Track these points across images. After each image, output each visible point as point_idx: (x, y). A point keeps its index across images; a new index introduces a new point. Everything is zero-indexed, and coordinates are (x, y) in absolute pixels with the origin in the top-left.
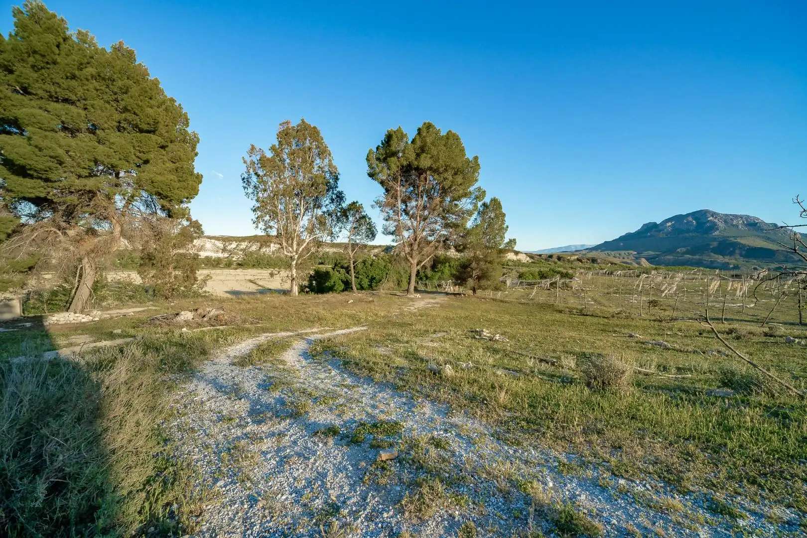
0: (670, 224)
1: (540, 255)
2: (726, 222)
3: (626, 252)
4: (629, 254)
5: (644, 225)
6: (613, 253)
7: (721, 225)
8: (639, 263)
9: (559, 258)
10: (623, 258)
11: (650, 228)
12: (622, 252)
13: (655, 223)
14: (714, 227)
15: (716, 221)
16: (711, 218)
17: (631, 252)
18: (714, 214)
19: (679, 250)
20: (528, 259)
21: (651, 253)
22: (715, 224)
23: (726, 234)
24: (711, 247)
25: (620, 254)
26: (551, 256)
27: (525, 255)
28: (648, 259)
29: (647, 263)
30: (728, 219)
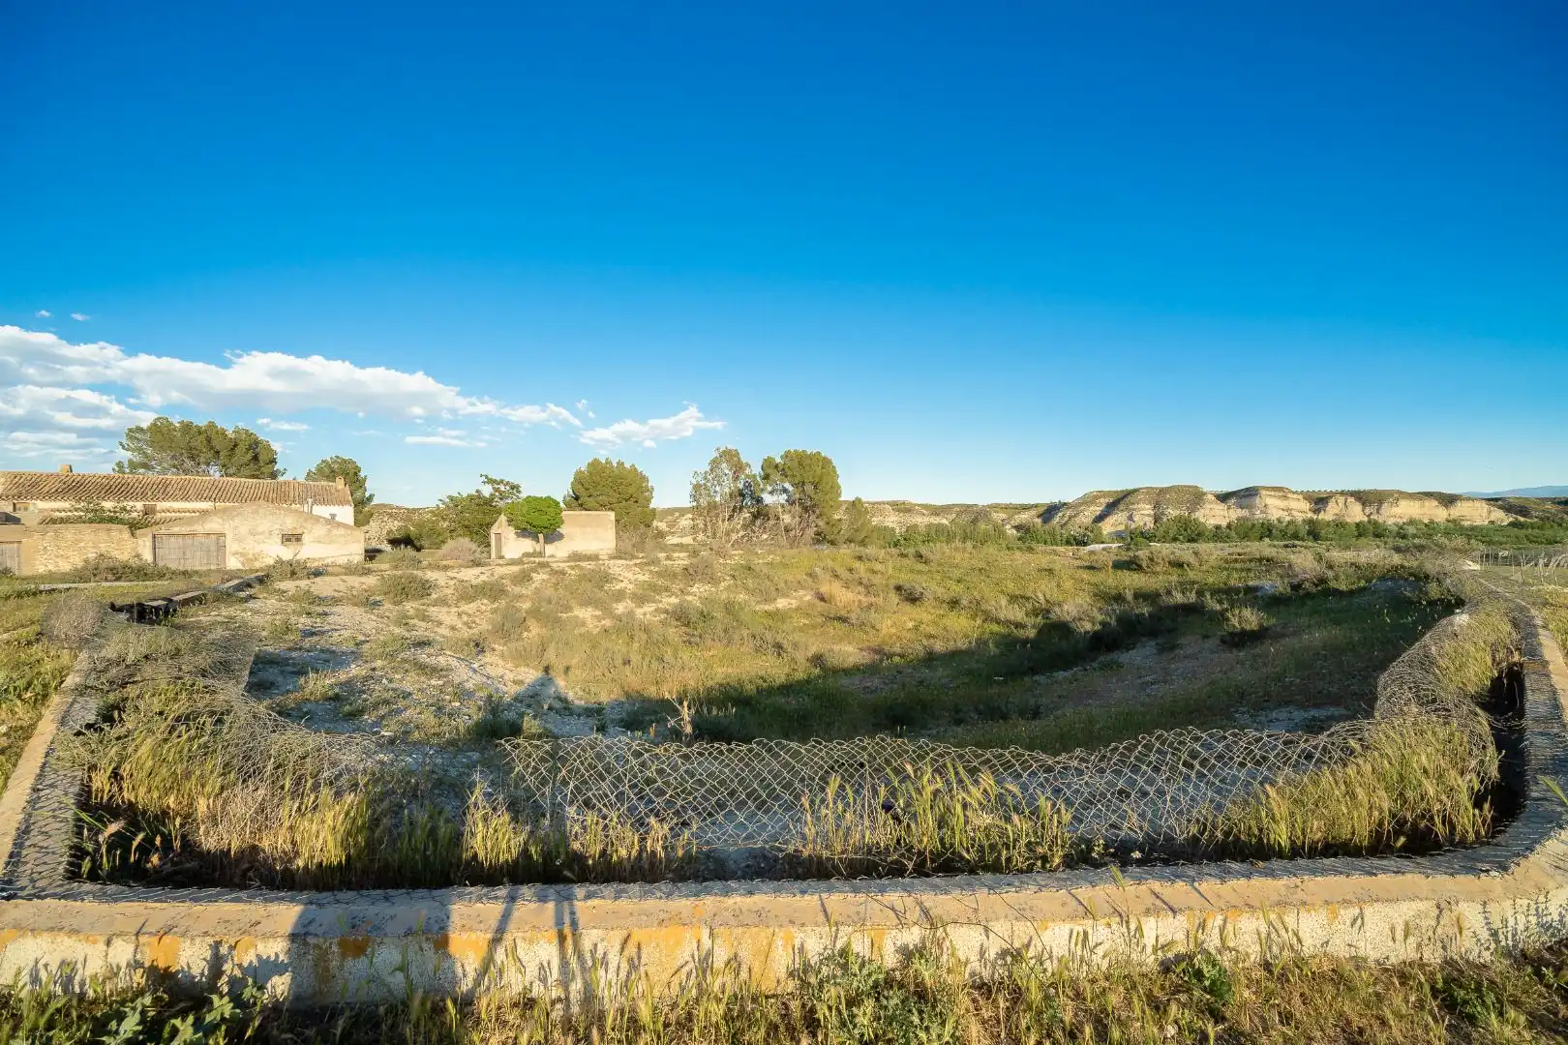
20: (1499, 515)
27: (1484, 505)
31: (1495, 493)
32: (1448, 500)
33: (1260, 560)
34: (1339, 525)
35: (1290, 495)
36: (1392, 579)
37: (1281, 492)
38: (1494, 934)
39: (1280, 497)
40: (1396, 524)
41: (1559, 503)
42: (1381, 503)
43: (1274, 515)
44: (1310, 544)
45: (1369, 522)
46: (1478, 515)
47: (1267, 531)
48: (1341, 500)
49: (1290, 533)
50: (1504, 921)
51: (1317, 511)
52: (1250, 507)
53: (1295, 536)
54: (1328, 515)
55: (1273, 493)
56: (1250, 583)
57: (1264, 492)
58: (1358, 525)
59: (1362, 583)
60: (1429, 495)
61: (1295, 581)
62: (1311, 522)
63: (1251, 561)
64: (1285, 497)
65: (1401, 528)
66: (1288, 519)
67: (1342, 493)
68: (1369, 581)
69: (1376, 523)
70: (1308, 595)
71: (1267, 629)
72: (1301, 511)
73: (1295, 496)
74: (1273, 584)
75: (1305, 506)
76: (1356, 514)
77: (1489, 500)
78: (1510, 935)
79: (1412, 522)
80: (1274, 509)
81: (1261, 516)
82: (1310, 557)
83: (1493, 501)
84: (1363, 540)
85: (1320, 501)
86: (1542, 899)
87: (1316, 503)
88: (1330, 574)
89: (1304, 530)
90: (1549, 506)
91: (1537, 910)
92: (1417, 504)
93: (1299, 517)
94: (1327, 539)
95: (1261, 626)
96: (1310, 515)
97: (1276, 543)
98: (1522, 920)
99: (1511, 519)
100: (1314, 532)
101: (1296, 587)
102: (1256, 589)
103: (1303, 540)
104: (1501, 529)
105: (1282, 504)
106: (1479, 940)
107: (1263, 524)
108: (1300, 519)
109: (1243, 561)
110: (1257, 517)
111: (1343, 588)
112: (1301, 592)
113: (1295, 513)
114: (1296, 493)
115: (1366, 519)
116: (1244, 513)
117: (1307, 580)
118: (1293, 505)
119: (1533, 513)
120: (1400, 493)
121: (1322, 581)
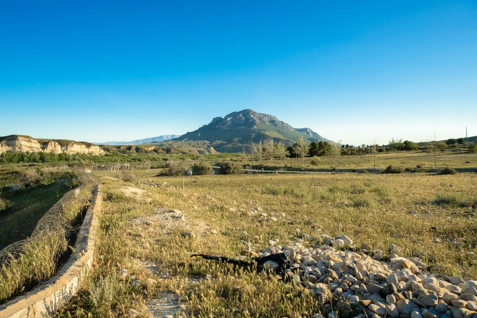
0: (229, 119)
1: (119, 147)
2: (260, 119)
3: (202, 142)
4: (204, 144)
5: (214, 119)
6: (193, 143)
7: (257, 121)
8: (209, 152)
9: (138, 149)
10: (200, 147)
11: (218, 121)
12: (200, 142)
13: (221, 118)
14: (253, 123)
15: (255, 118)
16: (252, 116)
17: (206, 141)
18: (254, 113)
19: (234, 140)
20: (102, 151)
21: (219, 142)
22: (254, 120)
23: (260, 128)
24: (252, 137)
25: (198, 144)
26: (129, 148)
27: (98, 147)
28: (215, 148)
29: (214, 151)
30: (262, 117)
31: (101, 143)
32: (88, 145)
33: (12, 173)
34: (52, 154)
35: (32, 140)
36: (64, 178)
37: (28, 138)
38: (48, 309)
39: (27, 141)
40: (73, 155)
41: (117, 148)
42: (67, 145)
43: (25, 150)
44: (41, 164)
45: (63, 153)
46: (97, 151)
47: (22, 158)
48: (53, 143)
49: (32, 159)
50: (51, 302)
51: (43, 148)
52: (13, 146)
53: (34, 160)
54: (48, 151)
55: (24, 139)
56: (7, 185)
57: (20, 138)
58: (60, 155)
59: (53, 181)
60: (83, 143)
61: (27, 182)
62: (40, 154)
63: (7, 174)
64: (30, 141)
65: (74, 157)
66: (31, 152)
67: (54, 140)
68: (55, 180)
69: (65, 154)
70: (32, 189)
71: (10, 208)
72: (37, 148)
73: (34, 141)
74: (17, 185)
75: (38, 146)
76: (59, 150)
77: (100, 146)
78: (53, 306)
79: (77, 154)
80: (25, 147)
81: (19, 150)
82: (34, 170)
83: (101, 146)
84: (61, 162)
85: (44, 144)
86: (64, 288)
87: (43, 145)
88: (42, 178)
89: (38, 157)
90: (114, 149)
91: (62, 293)
92: (79, 146)
93: (36, 151)
94: (48, 162)
95: (7, 207)
96: (41, 150)
97: (26, 164)
98: (57, 298)
99: (105, 153)
100: (42, 158)
101: (27, 185)
102: (9, 188)
103: (38, 162)
104: (102, 156)
105: (28, 144)
106: (43, 314)
107: (19, 154)
108: (36, 152)
109: (4, 174)
110: (16, 151)
111: (46, 184)
112: (29, 188)
113: (34, 149)
114: (35, 139)
115: (62, 152)
116: (10, 148)
117: (32, 181)
118: (34, 145)
119: (111, 151)
120: (73, 141)
121: (38, 181)
